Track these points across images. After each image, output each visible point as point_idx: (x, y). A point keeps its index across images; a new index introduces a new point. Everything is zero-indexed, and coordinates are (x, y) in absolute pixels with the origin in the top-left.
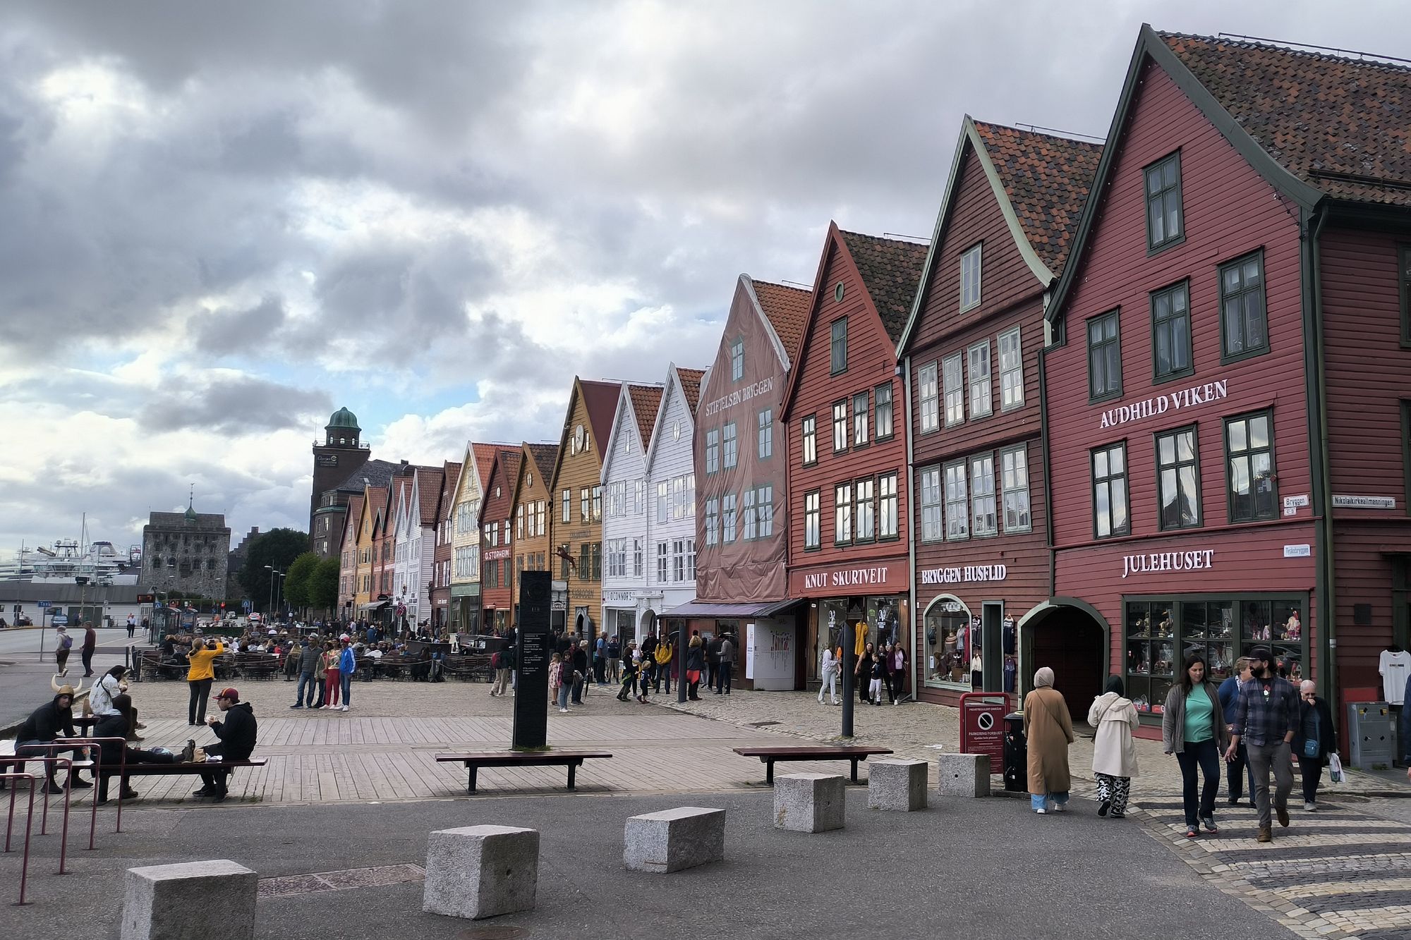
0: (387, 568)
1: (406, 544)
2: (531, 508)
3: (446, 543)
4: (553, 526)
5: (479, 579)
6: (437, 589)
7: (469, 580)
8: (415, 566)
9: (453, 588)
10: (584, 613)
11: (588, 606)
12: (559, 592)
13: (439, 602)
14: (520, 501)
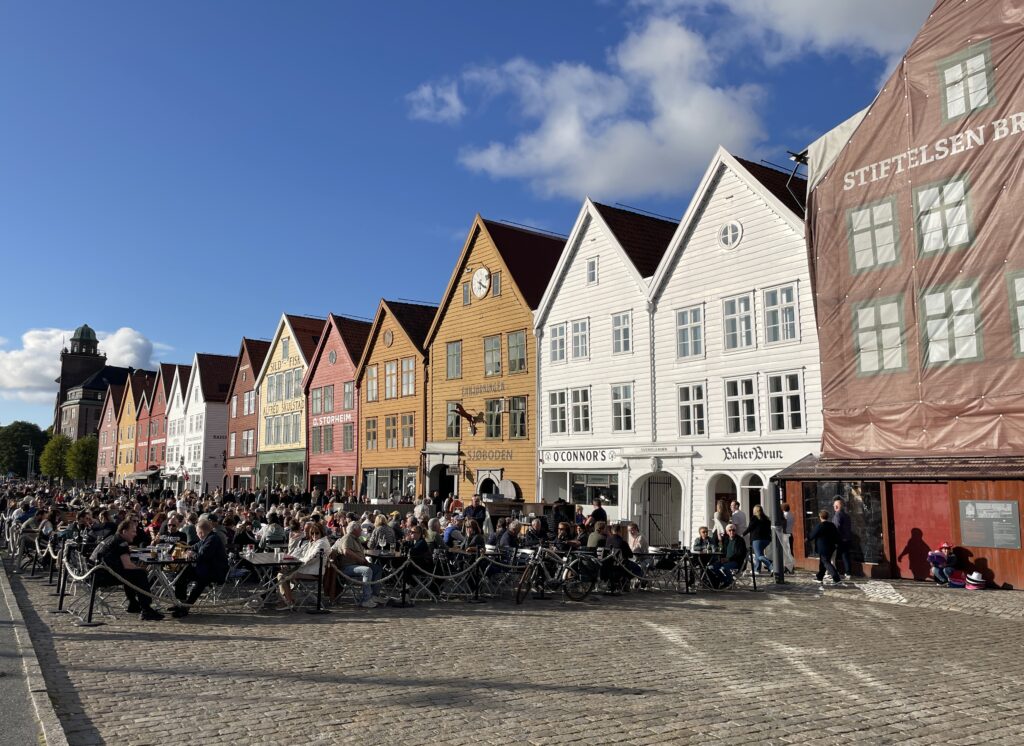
0: (153, 442)
1: (182, 421)
2: (391, 369)
3: (246, 414)
4: (429, 384)
5: (304, 446)
6: (232, 458)
7: (287, 447)
8: (195, 439)
9: (261, 456)
10: (495, 476)
11: (502, 470)
12: (444, 455)
13: (238, 469)
14: (370, 362)
